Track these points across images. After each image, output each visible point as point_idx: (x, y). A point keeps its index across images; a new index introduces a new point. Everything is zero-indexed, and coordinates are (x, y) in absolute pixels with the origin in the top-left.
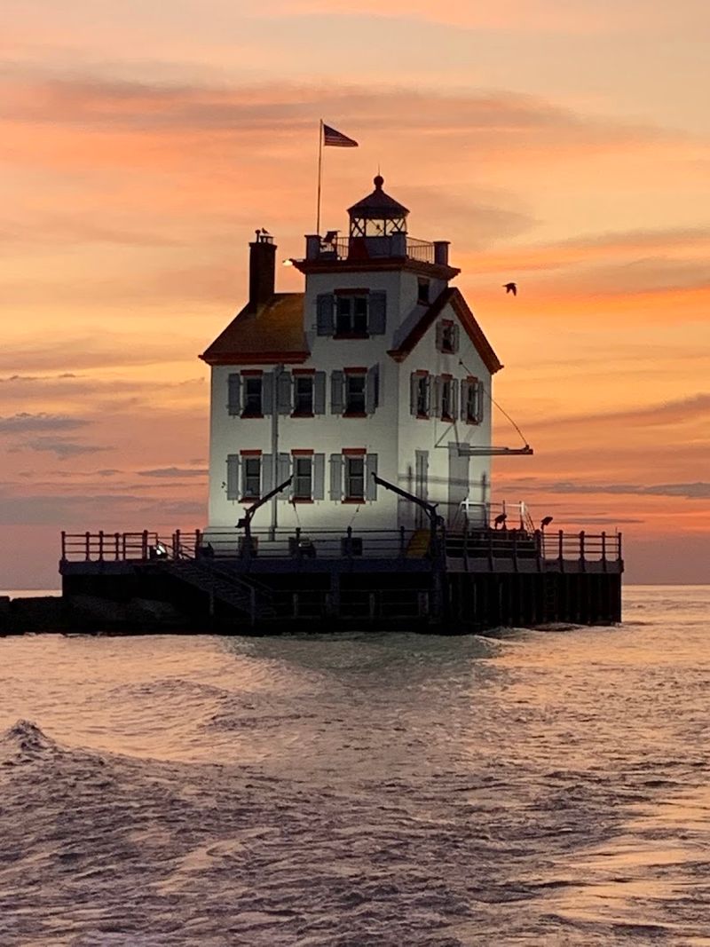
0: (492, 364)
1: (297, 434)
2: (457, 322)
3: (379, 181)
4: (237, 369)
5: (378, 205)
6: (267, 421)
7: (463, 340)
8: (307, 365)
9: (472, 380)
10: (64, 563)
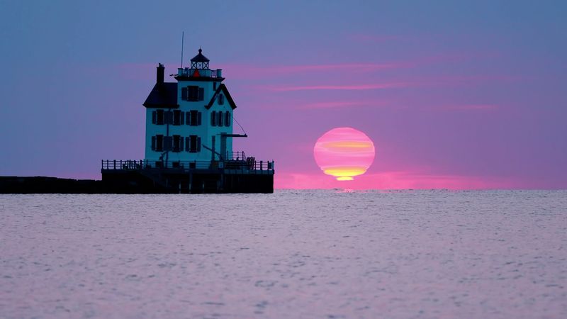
0: (233, 106)
1: (175, 130)
2: (223, 95)
3: (200, 51)
4: (155, 110)
5: (200, 58)
6: (165, 126)
7: (226, 101)
8: (178, 109)
9: (228, 112)
10: (103, 170)
